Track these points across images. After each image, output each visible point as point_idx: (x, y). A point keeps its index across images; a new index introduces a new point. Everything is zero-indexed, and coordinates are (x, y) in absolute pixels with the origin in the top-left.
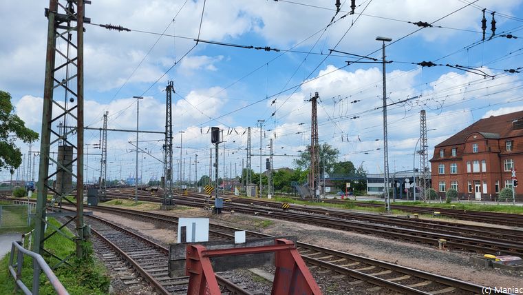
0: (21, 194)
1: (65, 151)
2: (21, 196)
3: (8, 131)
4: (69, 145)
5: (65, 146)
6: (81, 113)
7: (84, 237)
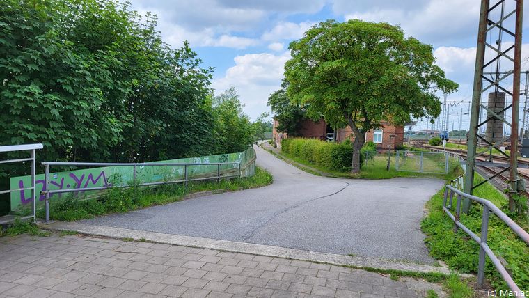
0: (436, 143)
1: (497, 98)
2: (436, 145)
3: (430, 83)
4: (501, 91)
5: (497, 92)
6: (518, 53)
7: (518, 191)
